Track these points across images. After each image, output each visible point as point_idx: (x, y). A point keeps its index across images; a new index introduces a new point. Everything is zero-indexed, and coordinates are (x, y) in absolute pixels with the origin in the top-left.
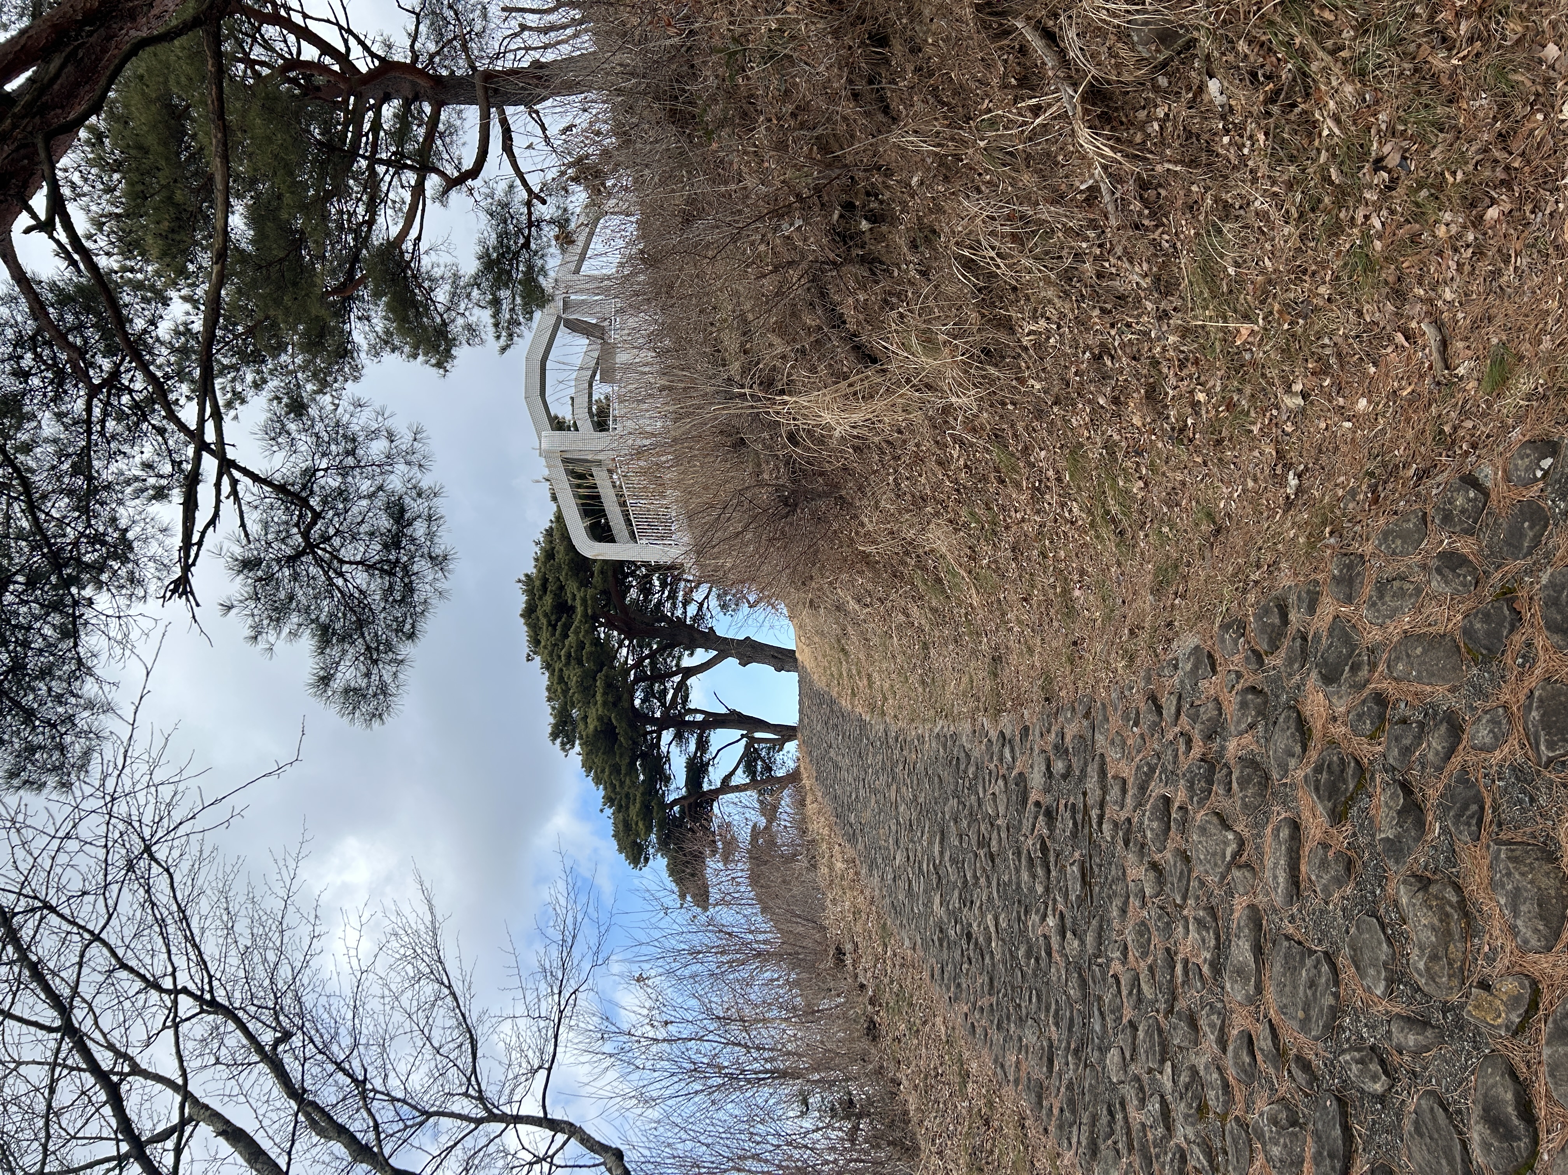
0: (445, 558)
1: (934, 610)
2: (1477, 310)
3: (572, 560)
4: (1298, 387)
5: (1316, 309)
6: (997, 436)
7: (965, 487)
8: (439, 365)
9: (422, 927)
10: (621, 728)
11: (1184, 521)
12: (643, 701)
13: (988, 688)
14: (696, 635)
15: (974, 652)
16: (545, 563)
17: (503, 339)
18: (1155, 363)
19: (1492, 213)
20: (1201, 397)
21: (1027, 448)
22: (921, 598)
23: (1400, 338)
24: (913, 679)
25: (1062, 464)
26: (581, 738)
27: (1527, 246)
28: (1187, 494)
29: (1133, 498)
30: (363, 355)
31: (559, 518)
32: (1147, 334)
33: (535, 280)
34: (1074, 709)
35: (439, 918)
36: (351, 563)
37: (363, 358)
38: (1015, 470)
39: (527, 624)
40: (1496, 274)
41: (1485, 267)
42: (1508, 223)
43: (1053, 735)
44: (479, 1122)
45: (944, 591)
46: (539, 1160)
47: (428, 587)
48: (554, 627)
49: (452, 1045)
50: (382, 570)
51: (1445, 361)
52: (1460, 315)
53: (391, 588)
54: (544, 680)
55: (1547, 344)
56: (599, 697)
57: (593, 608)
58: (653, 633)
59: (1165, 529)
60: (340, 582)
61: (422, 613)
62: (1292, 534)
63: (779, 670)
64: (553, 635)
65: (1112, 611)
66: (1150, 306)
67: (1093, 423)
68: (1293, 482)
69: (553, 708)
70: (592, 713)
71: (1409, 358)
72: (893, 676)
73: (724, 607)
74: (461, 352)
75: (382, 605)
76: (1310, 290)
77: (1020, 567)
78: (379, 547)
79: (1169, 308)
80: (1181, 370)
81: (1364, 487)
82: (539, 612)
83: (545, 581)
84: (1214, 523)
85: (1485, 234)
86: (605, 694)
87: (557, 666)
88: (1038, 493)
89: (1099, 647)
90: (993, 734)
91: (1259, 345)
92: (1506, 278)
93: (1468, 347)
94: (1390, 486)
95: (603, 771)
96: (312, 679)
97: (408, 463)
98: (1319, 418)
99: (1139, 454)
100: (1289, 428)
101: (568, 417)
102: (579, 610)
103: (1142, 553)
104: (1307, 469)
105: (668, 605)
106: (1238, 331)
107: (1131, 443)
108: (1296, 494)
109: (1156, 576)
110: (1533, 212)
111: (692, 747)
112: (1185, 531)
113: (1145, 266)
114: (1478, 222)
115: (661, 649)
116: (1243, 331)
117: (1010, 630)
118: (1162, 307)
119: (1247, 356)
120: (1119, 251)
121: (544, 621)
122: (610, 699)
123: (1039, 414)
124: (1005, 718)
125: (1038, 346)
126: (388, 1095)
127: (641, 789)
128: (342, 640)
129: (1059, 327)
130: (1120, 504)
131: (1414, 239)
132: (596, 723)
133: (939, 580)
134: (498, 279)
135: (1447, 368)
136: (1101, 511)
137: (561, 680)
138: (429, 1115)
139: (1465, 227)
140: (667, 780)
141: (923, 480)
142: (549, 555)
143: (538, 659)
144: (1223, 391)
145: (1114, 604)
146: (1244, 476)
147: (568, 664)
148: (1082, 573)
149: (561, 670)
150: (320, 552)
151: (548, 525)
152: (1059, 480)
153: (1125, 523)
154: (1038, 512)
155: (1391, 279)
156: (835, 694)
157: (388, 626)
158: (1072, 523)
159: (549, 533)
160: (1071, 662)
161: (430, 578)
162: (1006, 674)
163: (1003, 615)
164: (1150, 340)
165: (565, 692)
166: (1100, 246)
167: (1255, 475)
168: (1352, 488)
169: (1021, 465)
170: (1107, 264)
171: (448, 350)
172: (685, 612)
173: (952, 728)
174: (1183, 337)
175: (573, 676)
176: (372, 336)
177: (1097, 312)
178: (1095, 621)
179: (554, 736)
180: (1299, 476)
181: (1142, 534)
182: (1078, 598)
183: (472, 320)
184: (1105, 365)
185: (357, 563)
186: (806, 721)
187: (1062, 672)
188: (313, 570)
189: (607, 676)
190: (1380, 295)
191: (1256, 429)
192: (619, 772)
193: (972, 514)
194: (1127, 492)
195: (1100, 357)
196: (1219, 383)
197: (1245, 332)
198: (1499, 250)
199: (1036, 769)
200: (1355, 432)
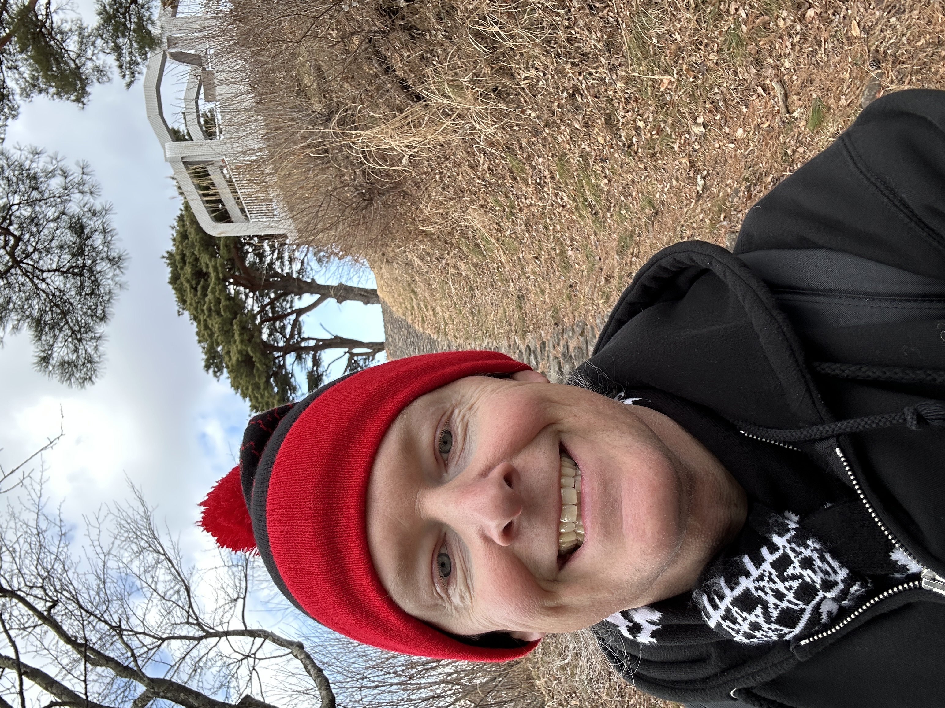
0: (120, 258)
1: (476, 265)
2: (804, 75)
3: (202, 239)
4: (700, 120)
5: (709, 69)
6: (509, 149)
7: (490, 183)
8: (78, 100)
9: (138, 517)
10: (256, 357)
11: (635, 207)
12: (270, 335)
13: (516, 317)
14: (302, 285)
15: (505, 293)
16: (181, 242)
17: (127, 77)
18: (610, 101)
19: (810, 13)
20: (641, 124)
21: (529, 156)
22: (466, 257)
23: (760, 90)
24: (465, 311)
25: (553, 167)
26: (227, 367)
27: (831, 36)
28: (636, 189)
29: (602, 191)
30: (17, 97)
31: (187, 207)
32: (603, 79)
33: (145, 28)
34: (573, 330)
35: (150, 509)
36: (49, 271)
37: (18, 99)
38: (523, 171)
39: (175, 289)
40: (814, 52)
41: (807, 48)
42: (820, 21)
43: (562, 347)
44: (200, 639)
45: (481, 253)
46: (246, 657)
47: (110, 281)
48: (195, 289)
49: (171, 592)
50: (74, 274)
51: (787, 107)
52: (795, 78)
53: (82, 286)
54: (194, 327)
55: (843, 102)
56: (237, 337)
57: (222, 273)
58: (269, 286)
59: (624, 212)
60: (43, 286)
61: (109, 300)
62: (701, 216)
63: (366, 303)
64: (196, 295)
65: (593, 265)
66: (604, 61)
67: (573, 139)
68: (701, 182)
69: (204, 348)
70: (234, 349)
71: (766, 103)
72: (451, 309)
73: (320, 260)
74: (94, 89)
75: (78, 298)
76: (705, 56)
77: (532, 237)
78: (68, 257)
79: (616, 63)
80: (626, 105)
81: (743, 188)
82: (183, 279)
83: (183, 256)
84: (654, 208)
85: (807, 26)
86: (241, 334)
87: (202, 318)
88: (539, 186)
89: (587, 289)
90: (523, 347)
91: (675, 91)
92: (820, 55)
93: (800, 99)
94: (758, 188)
95: (247, 389)
96: (36, 360)
97: (82, 192)
98: (714, 140)
99: (603, 161)
100: (697, 147)
101: (182, 129)
102: (213, 275)
103: (610, 227)
104: (708, 174)
105: (278, 264)
106: (662, 81)
107: (598, 152)
108: (703, 190)
109: (620, 242)
110: (834, 15)
111: (310, 364)
112: (636, 213)
113: (599, 34)
114: (802, 19)
115: (277, 298)
116: (665, 81)
117: (528, 278)
118: (611, 63)
119: (668, 98)
120: (581, 23)
121: (187, 285)
122: (246, 337)
123: (536, 133)
124: (529, 336)
125: (531, 87)
126: (132, 631)
127: (277, 398)
128: (52, 327)
129: (544, 75)
130: (593, 194)
131: (766, 26)
132: (237, 355)
133: (477, 245)
134: (116, 30)
135: (788, 112)
136: (582, 199)
137: (206, 327)
138: (164, 640)
139: (794, 21)
140: (294, 389)
141: (460, 177)
142: (183, 236)
143: (186, 313)
144: (654, 120)
145: (595, 260)
146: (671, 177)
147: (210, 316)
148: (572, 239)
149: (205, 321)
150: (24, 266)
151: (179, 213)
152: (553, 178)
153: (598, 207)
154: (540, 199)
155: (753, 52)
156: (410, 321)
157: (85, 313)
158: (563, 207)
159: (181, 219)
160: (570, 298)
161: (111, 274)
162: (528, 307)
163: (523, 268)
164: (606, 84)
165: (211, 335)
166: (569, 19)
167: (677, 177)
168: (736, 189)
169: (527, 168)
170: (573, 32)
171: (83, 88)
172: (291, 268)
173: (495, 343)
174: (626, 83)
175: (215, 323)
176: (21, 81)
177: (569, 65)
178: (583, 271)
179: (207, 367)
180: (704, 178)
181: (609, 215)
182: (571, 256)
183: (99, 63)
184: (577, 100)
185: (55, 270)
186: (390, 339)
187: (563, 304)
188: (21, 279)
189: (241, 322)
190: (747, 62)
191: (676, 146)
192: (259, 388)
193: (496, 201)
194: (598, 186)
195: (574, 95)
196: (651, 115)
197: (666, 82)
198: (815, 38)
199: (552, 369)
200: (736, 151)
